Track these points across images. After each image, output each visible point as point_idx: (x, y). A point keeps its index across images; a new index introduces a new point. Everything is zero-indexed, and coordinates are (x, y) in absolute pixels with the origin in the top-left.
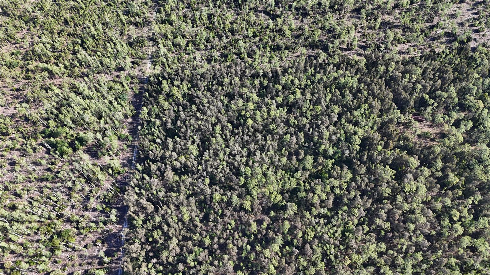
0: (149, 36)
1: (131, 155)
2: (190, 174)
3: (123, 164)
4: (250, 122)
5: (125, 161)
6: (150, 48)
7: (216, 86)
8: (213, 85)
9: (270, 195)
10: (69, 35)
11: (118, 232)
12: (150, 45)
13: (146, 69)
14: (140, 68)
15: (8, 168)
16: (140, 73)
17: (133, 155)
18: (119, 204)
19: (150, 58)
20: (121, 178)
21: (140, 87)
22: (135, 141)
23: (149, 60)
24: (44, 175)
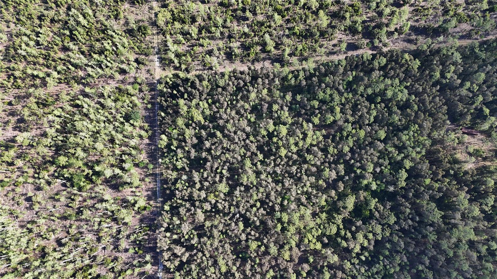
0: (151, 18)
1: (154, 185)
2: (221, 215)
3: (148, 195)
4: (283, 152)
5: (149, 193)
6: (154, 37)
7: (242, 103)
8: (237, 101)
9: (309, 243)
10: (53, 21)
11: (155, 274)
12: (155, 32)
13: (155, 69)
14: (147, 68)
15: (26, 205)
16: (148, 76)
17: (156, 185)
18: (151, 244)
19: (157, 53)
20: (148, 214)
21: (151, 95)
22: (156, 168)
23: (156, 56)
24: (66, 212)
